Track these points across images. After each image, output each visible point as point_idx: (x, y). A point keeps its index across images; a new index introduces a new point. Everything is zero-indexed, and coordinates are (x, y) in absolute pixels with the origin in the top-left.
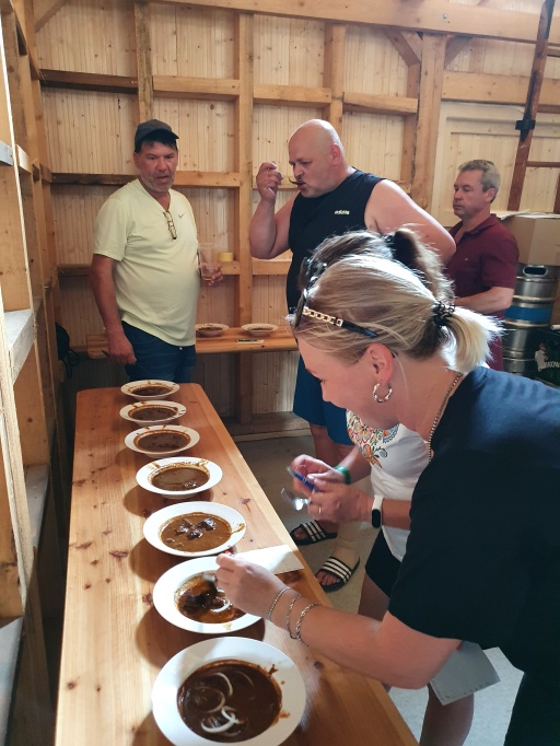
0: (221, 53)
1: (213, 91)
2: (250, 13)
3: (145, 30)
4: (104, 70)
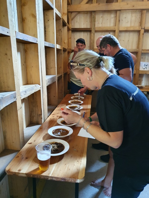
0: (113, 20)
1: (109, 29)
2: (120, 10)
3: (94, 18)
4: (85, 27)
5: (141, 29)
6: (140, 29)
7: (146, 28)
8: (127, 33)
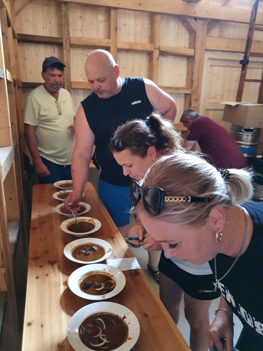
0: (102, 27)
1: (98, 44)
2: (116, 9)
3: (67, 16)
4: (47, 34)
5: (155, 48)
6: (153, 49)
7: (162, 49)
8: (129, 54)
